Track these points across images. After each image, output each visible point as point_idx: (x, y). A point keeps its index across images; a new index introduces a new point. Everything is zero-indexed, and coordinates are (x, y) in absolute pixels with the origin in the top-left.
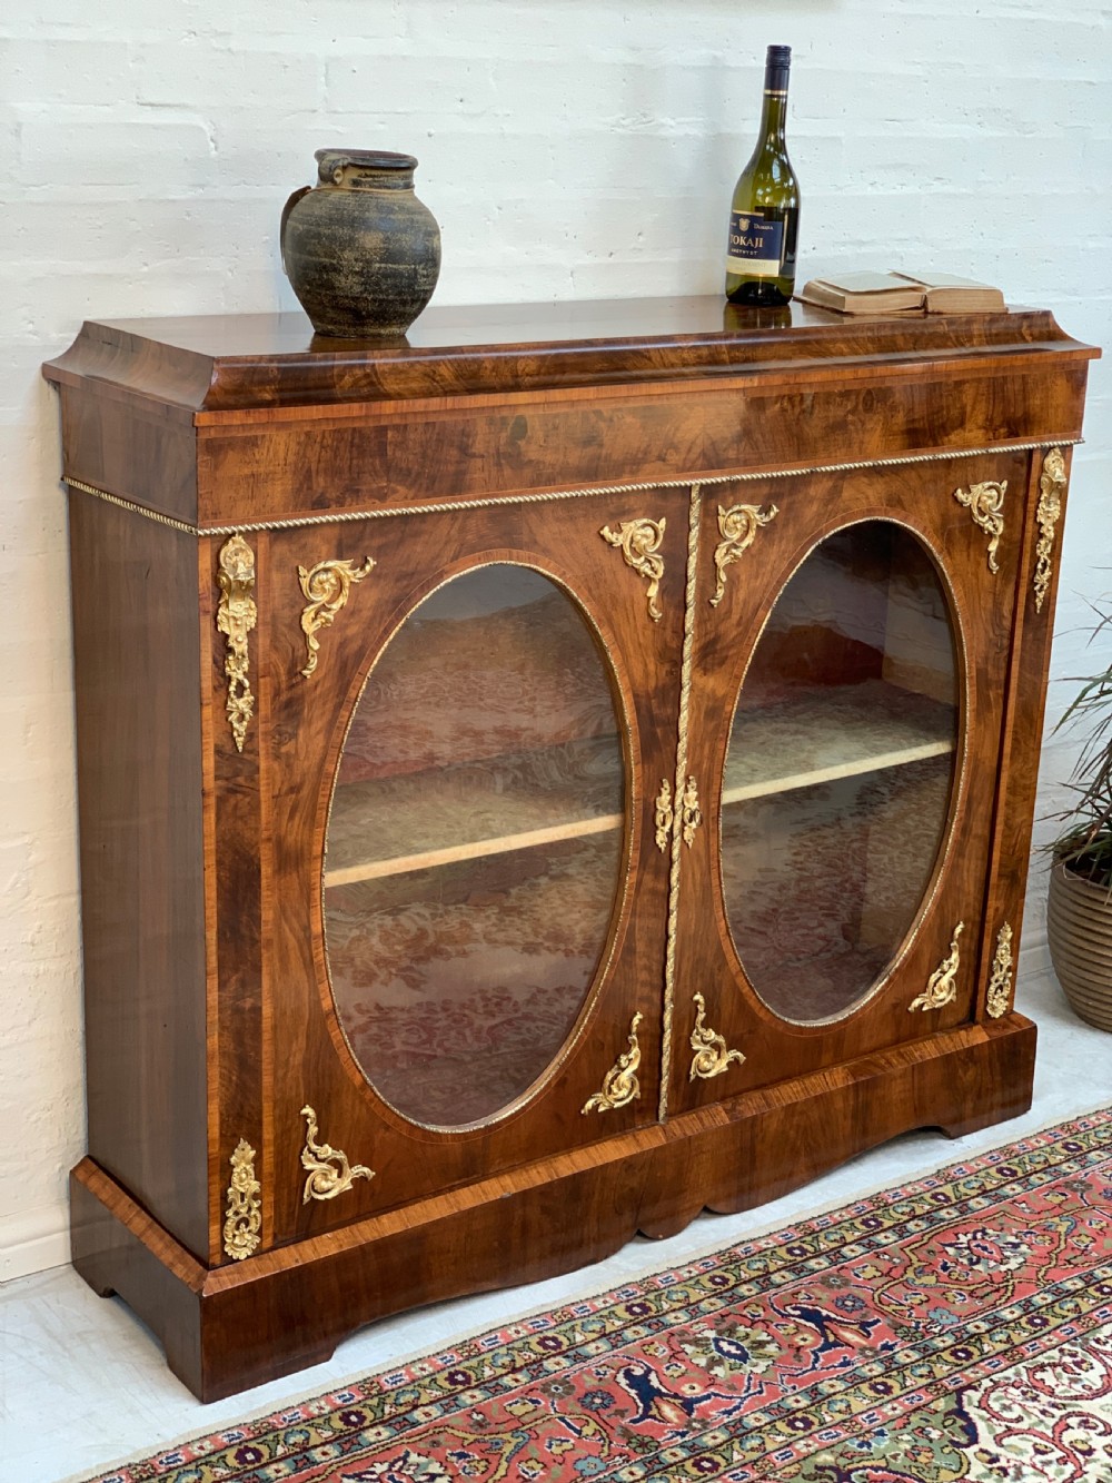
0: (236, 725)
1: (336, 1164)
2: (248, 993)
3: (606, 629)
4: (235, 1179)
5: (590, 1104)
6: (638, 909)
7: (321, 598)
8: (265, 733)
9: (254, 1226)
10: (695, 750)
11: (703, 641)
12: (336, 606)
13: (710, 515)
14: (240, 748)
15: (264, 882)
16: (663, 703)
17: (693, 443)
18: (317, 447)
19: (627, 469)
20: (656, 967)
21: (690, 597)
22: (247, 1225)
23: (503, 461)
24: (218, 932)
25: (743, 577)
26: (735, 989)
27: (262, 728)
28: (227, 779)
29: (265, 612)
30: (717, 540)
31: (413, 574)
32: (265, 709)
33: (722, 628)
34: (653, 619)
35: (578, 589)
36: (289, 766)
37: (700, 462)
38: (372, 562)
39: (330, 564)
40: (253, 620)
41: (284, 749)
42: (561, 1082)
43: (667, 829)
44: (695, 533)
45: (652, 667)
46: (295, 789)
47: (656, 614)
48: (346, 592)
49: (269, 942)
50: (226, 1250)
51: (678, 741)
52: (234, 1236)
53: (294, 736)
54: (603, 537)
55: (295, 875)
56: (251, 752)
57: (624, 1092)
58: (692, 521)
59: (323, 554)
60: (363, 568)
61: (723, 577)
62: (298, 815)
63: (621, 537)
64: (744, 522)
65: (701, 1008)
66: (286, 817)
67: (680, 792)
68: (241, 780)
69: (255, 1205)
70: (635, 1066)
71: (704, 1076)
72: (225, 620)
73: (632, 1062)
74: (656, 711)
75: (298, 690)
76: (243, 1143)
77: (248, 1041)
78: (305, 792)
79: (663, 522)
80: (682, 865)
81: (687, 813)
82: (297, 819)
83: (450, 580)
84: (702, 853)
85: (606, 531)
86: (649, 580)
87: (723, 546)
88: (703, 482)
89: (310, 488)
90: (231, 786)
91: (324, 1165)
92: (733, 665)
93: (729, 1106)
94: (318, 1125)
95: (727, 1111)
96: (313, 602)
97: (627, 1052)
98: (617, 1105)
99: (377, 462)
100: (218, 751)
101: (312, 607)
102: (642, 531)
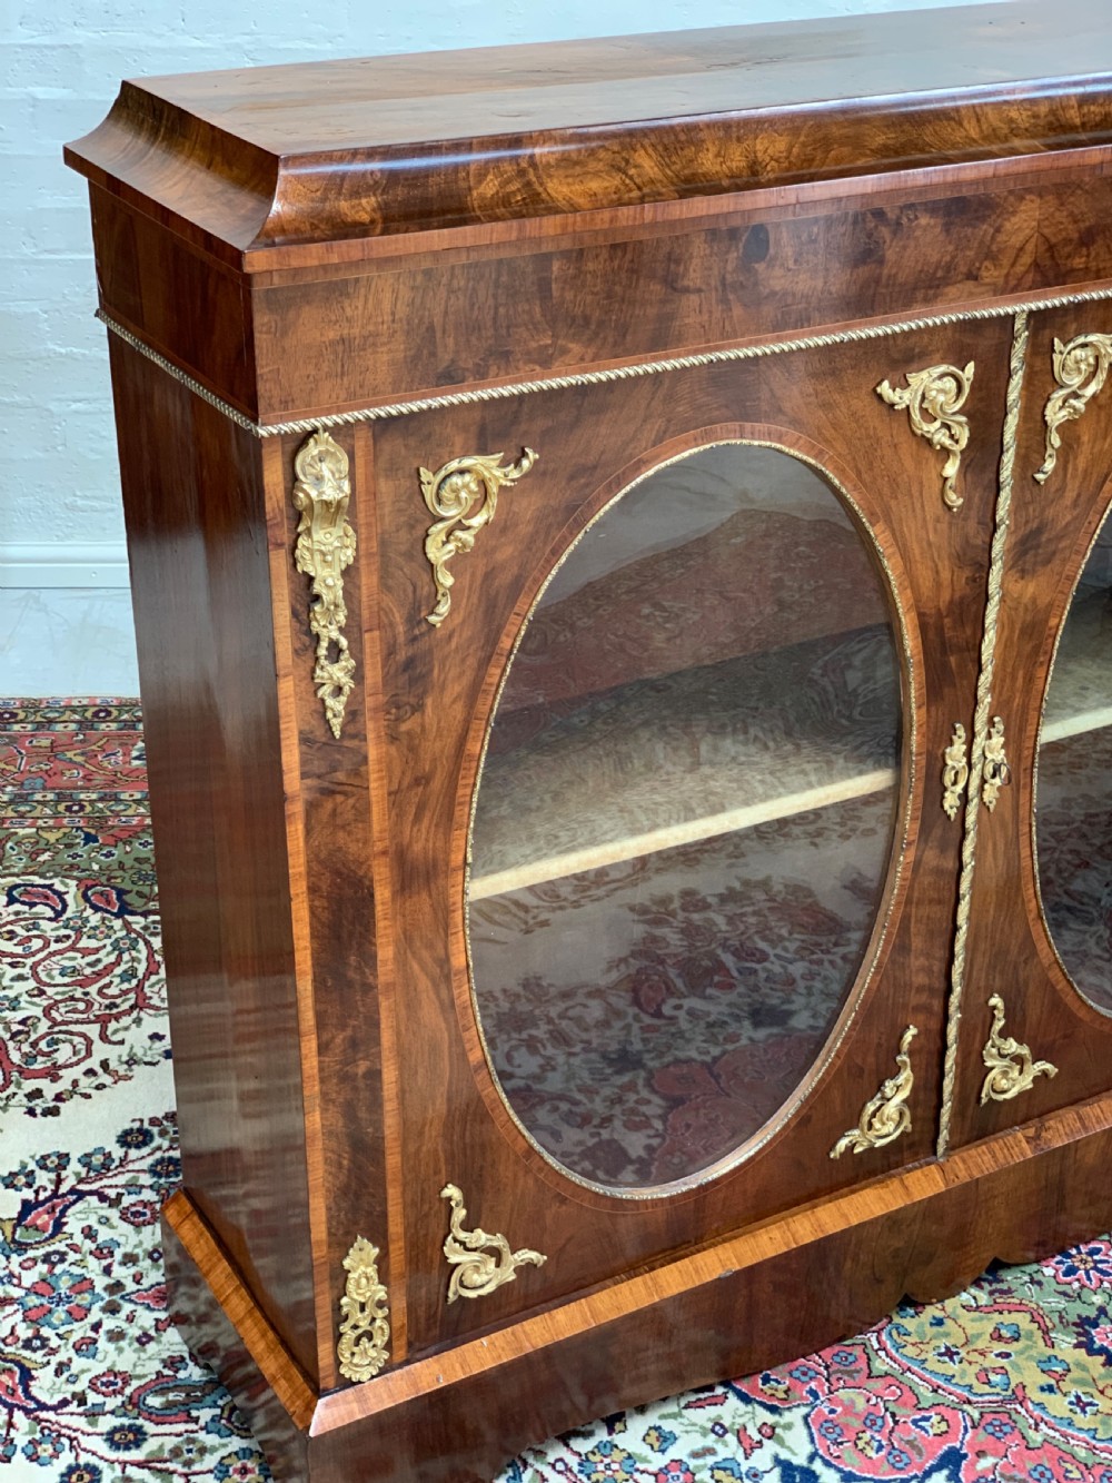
0: (330, 702)
1: (495, 1253)
2: (361, 1055)
3: (880, 526)
4: (351, 1286)
5: (842, 1144)
6: (916, 894)
7: (451, 512)
8: (375, 710)
9: (380, 1340)
10: (1003, 681)
11: (1021, 533)
12: (477, 521)
13: (1041, 353)
14: (337, 734)
15: (379, 909)
16: (960, 621)
17: (1021, 249)
18: (443, 292)
19: (920, 295)
20: (938, 967)
21: (1006, 473)
22: (370, 1338)
23: (731, 297)
24: (314, 980)
25: (1085, 438)
26: (1048, 985)
27: (369, 702)
28: (319, 777)
29: (369, 539)
30: (1050, 390)
31: (595, 467)
32: (373, 675)
33: (1050, 513)
34: (950, 508)
35: (841, 472)
36: (413, 749)
37: (1030, 277)
38: (532, 455)
39: (467, 462)
40: (350, 552)
41: (404, 727)
42: (802, 1120)
43: (959, 789)
44: (1017, 381)
45: (946, 575)
46: (422, 780)
47: (955, 500)
48: (493, 501)
49: (390, 986)
50: (343, 1370)
51: (980, 671)
52: (353, 1354)
53: (418, 708)
54: (880, 397)
55: (424, 895)
56: (353, 737)
57: (890, 1126)
58: (1015, 364)
59: (457, 449)
60: (518, 464)
61: (1056, 440)
62: (428, 814)
63: (907, 395)
64: (1092, 360)
65: (999, 1014)
66: (411, 818)
67: (979, 741)
68: (340, 776)
69: (380, 1314)
70: (905, 1093)
71: (1001, 1097)
72: (307, 555)
73: (900, 1088)
74: (948, 634)
75: (423, 645)
76: (362, 1242)
77: (363, 1114)
78: (437, 784)
79: (971, 368)
80: (979, 834)
81: (989, 769)
82: (426, 822)
83: (651, 472)
84: (1008, 815)
85: (885, 388)
86: (946, 453)
87: (1058, 395)
88: (1033, 306)
89: (433, 354)
90: (326, 784)
91: (475, 1256)
92: (1064, 561)
93: (1031, 1132)
94: (465, 1206)
95: (1028, 1140)
96: (442, 519)
97: (894, 1074)
98: (879, 1143)
99: (538, 309)
100: (305, 740)
101: (440, 526)
102: (939, 384)
